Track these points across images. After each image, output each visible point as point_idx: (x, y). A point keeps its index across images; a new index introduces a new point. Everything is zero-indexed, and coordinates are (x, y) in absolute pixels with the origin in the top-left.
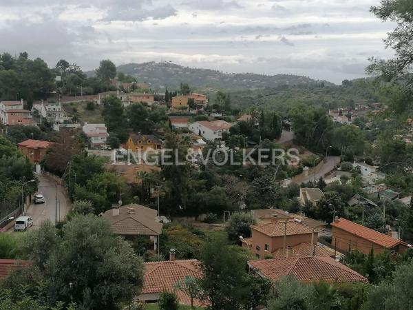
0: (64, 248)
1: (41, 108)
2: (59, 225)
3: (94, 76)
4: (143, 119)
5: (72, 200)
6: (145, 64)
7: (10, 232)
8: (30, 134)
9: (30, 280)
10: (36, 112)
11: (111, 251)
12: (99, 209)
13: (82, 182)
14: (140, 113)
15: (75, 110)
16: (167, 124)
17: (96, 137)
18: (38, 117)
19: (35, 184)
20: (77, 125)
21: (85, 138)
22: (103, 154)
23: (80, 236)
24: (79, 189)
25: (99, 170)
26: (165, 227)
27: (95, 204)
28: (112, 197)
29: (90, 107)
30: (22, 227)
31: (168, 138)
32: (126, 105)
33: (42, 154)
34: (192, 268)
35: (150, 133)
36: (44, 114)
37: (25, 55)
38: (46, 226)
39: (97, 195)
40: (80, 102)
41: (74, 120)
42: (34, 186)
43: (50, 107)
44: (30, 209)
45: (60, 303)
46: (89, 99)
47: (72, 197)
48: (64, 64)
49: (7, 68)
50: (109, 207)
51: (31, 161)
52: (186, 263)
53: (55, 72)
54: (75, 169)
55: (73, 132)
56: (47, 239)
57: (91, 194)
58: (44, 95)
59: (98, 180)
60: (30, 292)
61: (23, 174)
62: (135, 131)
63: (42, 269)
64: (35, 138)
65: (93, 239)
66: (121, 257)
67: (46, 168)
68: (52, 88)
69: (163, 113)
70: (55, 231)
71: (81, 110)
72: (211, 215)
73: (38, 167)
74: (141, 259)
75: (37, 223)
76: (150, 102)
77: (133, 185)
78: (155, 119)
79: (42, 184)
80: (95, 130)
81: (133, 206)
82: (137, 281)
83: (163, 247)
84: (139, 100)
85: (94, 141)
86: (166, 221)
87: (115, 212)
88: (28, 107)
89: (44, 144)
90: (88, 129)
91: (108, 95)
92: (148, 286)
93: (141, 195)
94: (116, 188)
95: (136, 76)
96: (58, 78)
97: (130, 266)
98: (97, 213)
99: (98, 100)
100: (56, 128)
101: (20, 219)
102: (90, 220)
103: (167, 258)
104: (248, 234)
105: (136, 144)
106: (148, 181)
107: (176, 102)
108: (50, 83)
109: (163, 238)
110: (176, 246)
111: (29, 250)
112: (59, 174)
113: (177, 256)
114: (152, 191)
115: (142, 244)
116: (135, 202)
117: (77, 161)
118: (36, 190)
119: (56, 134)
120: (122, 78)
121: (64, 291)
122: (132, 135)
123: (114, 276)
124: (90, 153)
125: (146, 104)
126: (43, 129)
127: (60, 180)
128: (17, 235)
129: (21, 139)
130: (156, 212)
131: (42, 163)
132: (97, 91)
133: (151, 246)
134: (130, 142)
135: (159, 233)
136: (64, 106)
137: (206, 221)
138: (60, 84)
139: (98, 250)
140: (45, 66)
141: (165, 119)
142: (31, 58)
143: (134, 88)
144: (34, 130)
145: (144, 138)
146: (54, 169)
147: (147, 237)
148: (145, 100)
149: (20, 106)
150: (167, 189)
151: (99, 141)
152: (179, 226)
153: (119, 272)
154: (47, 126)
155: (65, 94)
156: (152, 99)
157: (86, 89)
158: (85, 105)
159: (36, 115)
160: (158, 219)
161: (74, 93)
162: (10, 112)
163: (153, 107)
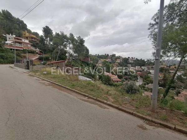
1: (143, 67)
22: (152, 75)
24: (145, 80)
29: (152, 67)
32: (160, 67)
36: (143, 68)
37: (141, 59)
40: (150, 67)
41: (149, 70)
43: (145, 67)
47: (143, 81)
58: (143, 65)
64: (140, 72)
68: (145, 64)
69: (168, 69)
71: (150, 68)
72: (173, 89)
73: (139, 76)
85: (151, 73)
88: (141, 67)
90: (151, 71)
96: (147, 63)
100: (145, 71)
104: (180, 93)
107: (171, 67)
124: (150, 75)
125: (164, 67)
136: (147, 67)
137: (172, 90)
138: (147, 64)
143: (162, 64)
149: (139, 67)
151: (153, 73)
154: (144, 70)
155: (148, 65)
157: (152, 64)
161: (149, 65)
162: (137, 68)
163: (166, 68)
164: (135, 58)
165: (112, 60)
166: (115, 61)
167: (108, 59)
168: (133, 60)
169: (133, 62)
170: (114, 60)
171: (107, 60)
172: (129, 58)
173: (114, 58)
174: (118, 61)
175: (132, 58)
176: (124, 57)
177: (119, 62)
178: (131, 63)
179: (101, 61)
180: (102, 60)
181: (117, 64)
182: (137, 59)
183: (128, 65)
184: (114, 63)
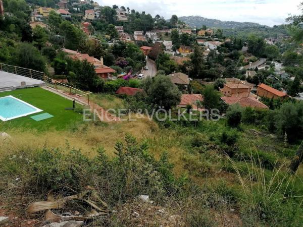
0: (154, 86)
1: (148, 34)
2: (153, 78)
3: (169, 21)
4: (186, 40)
5: (158, 70)
6: (189, 17)
7: (137, 79)
8: (144, 44)
9: (142, 95)
10: (147, 36)
11: (170, 88)
12: (167, 73)
13: (162, 63)
14: (185, 37)
15: (161, 35)
16: (195, 42)
17: (168, 46)
18: (148, 37)
19: (145, 63)
20: (161, 41)
21: (164, 46)
22: (170, 53)
23: (160, 82)
24: (160, 66)
25: (168, 59)
26: (191, 82)
27: (166, 71)
28: (172, 69)
29: (167, 34)
30: (140, 78)
31: (195, 48)
32: (180, 34)
33: (148, 52)
34: (199, 97)
35: (188, 45)
36: (150, 37)
37: (144, 12)
38: (148, 77)
39: (167, 68)
40: (163, 32)
41: (161, 39)
42: (145, 64)
43: (152, 34)
44: (143, 72)
45: (152, 104)
46: (166, 31)
47: (158, 68)
48: (158, 16)
49: (137, 18)
50: (171, 73)
51: (144, 54)
52: (197, 95)
53: (155, 20)
54: (159, 58)
55: (159, 44)
56: (149, 82)
57: (164, 68)
58: (150, 29)
59: (168, 63)
60: (142, 99)
61: (141, 59)
62: (183, 45)
63: (147, 92)
64: (146, 46)
65: (164, 83)
66: (174, 91)
67: (149, 57)
68: (153, 26)
69: (194, 37)
70: (152, 80)
71: (163, 35)
72: (208, 79)
73: (147, 57)
74: (181, 92)
75: (145, 77)
76: (190, 33)
77: (180, 65)
78: (191, 40)
79: (148, 63)
80: (168, 43)
81: (179, 73)
82: (179, 100)
83: (189, 89)
84: (185, 32)
85: (167, 48)
86: (191, 79)
87: (173, 75)
88: (144, 33)
89: (149, 48)
90: (166, 43)
91: (174, 29)
92: (182, 102)
93: (183, 69)
94: (173, 66)
95: (185, 22)
96: (156, 22)
97: (176, 94)
98: (166, 75)
99: (170, 32)
100: (154, 42)
101: (140, 75)
102: (164, 76)
103: (190, 93)
105: (182, 50)
106: (186, 64)
107: (200, 33)
108: (152, 24)
109: (189, 86)
110: (194, 89)
111: (142, 85)
112: (154, 59)
113: (194, 93)
114: (187, 68)
115: (181, 87)
116: (180, 72)
117: (160, 55)
118: (145, 65)
119: (154, 44)
120: (180, 23)
121: (153, 100)
122: (181, 46)
123: (171, 97)
124: (165, 52)
125: (188, 34)
126: (149, 42)
127: (154, 62)
128: (139, 80)
129: (141, 46)
130: (188, 76)
131: (148, 55)
132: (170, 28)
133: (184, 88)
134: (180, 49)
135: (188, 84)
136: (157, 33)
137: (206, 81)
138: (156, 25)
139: (166, 88)
140: (151, 17)
141: (195, 40)
142: (146, 14)
143: (184, 27)
144: (146, 43)
145: (186, 47)
146: (152, 58)
147: (184, 85)
148: (188, 32)
149: (141, 33)
150: (193, 68)
151: (169, 48)
152: (196, 82)
153: (172, 96)
154: (150, 41)
155: (158, 28)
156: (191, 31)
157: (166, 27)
158: (165, 33)
159: (147, 37)
160: (188, 79)
161: (161, 28)
162: (138, 35)
163: (191, 35)
164: (128, 8)
165: (71, 11)
166: (80, 15)
167: (58, 8)
168: (126, 14)
169: (126, 19)
170: (78, 12)
171: (58, 12)
172: (115, 7)
173: (76, 6)
174: (90, 15)
175: (123, 8)
176: (103, 6)
177: (92, 17)
178: (121, 23)
179: (39, 13)
180: (41, 10)
181: (86, 23)
182: (133, 11)
183: (116, 27)
184: (80, 21)
